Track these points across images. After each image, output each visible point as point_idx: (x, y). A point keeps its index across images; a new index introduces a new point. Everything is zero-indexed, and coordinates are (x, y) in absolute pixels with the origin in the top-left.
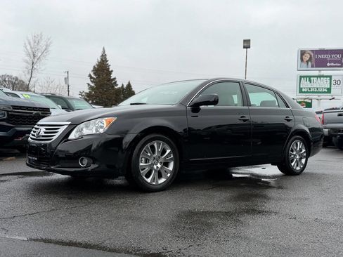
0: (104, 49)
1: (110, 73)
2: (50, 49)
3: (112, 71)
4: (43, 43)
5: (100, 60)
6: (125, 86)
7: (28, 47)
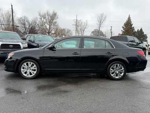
0: (129, 15)
1: (131, 25)
2: (106, 18)
3: (133, 24)
4: (104, 17)
5: (127, 20)
6: (139, 30)
7: (99, 19)
